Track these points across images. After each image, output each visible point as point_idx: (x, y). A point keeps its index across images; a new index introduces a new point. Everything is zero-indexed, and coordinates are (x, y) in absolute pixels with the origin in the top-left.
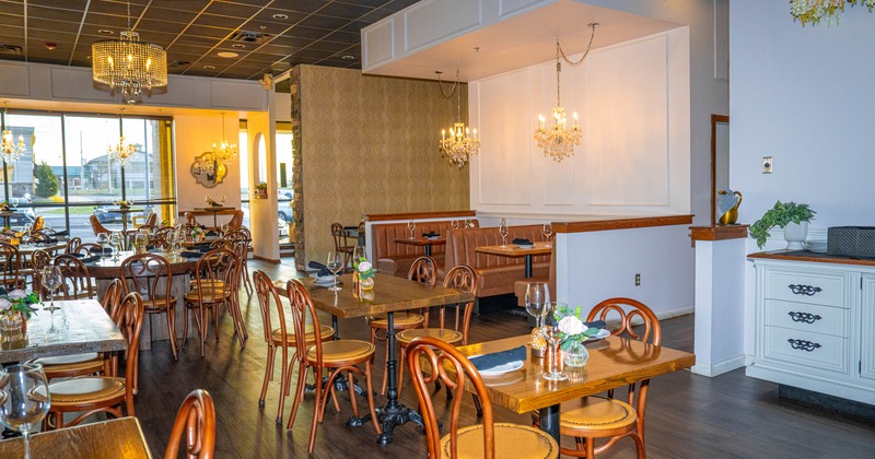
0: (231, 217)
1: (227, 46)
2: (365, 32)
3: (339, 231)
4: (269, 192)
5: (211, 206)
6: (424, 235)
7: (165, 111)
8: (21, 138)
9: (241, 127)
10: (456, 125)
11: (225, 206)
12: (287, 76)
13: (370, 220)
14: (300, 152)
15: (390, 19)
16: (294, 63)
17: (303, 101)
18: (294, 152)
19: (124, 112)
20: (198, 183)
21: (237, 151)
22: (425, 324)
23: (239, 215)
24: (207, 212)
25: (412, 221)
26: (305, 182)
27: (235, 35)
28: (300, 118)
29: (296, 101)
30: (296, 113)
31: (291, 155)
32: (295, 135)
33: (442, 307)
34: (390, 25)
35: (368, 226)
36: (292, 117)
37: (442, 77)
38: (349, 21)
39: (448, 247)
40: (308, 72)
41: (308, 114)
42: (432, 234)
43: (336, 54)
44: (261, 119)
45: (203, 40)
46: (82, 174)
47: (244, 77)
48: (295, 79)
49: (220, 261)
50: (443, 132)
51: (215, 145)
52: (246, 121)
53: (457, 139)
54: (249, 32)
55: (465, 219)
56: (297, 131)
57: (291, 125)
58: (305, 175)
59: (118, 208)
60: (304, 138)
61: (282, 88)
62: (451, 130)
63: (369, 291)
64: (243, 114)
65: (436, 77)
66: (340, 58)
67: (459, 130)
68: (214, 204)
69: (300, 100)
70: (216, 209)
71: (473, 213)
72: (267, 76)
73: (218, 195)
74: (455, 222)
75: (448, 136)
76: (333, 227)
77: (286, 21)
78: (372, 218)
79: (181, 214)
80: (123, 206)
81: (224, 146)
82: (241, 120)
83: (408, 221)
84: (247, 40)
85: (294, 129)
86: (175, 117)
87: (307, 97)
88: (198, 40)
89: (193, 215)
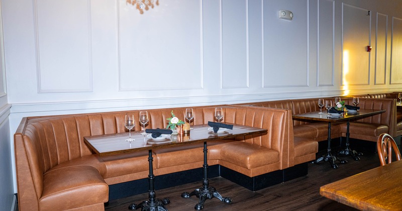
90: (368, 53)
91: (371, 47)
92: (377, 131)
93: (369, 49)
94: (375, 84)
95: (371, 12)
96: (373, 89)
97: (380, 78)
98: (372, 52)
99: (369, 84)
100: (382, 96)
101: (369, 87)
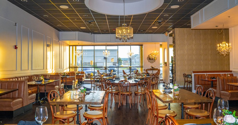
0: (157, 71)
1: (154, 25)
2: (192, 17)
3: (185, 76)
4: (167, 64)
5: (151, 68)
6: (211, 78)
7: (141, 43)
8: (109, 52)
9: (160, 47)
10: (223, 42)
11: (155, 68)
12: (172, 32)
13: (193, 73)
14: (175, 53)
15: (199, 12)
16: (173, 28)
17: (176, 39)
18: (173, 53)
19: (131, 44)
20: (149, 62)
21: (159, 53)
22: (199, 108)
23: (159, 71)
24: (151, 70)
25: (207, 73)
26: (176, 61)
27: (155, 22)
28: (175, 43)
29: (174, 39)
30: (174, 42)
31: (173, 54)
32: (174, 48)
33: (204, 103)
34: (199, 13)
35: (193, 74)
36: (173, 43)
37: (218, 28)
38: (186, 14)
39: (218, 82)
40: (177, 30)
41: (177, 42)
42: (214, 78)
43: (185, 24)
44: (165, 44)
45: (147, 24)
46: (128, 60)
47: (160, 33)
48: (174, 32)
49: (143, 83)
50: (218, 45)
51: (153, 52)
52: (162, 45)
53: (223, 47)
54: (159, 21)
55: (227, 73)
56: (174, 47)
57: (173, 46)
58: (176, 59)
59: (129, 68)
60: (176, 49)
61: (171, 35)
62: (221, 44)
63: (177, 95)
64: (161, 43)
65: (216, 28)
66: (186, 25)
67: (224, 44)
68: (152, 67)
69: (175, 38)
70: (153, 69)
71: (231, 71)
72: (166, 32)
73: (154, 65)
74: (222, 74)
75: (220, 46)
76: (183, 74)
77: (168, 16)
78: (194, 72)
79: (144, 70)
80: (130, 68)
81: (155, 52)
82: (160, 45)
83: (205, 74)
84: (159, 23)
85: (174, 46)
86: (143, 45)
87: (177, 37)
88: (146, 24)
89: (147, 70)
90: (16, 50)
91: (17, 46)
92: (13, 103)
93: (16, 47)
94: (21, 70)
95: (17, 24)
96: (19, 73)
97: (25, 66)
98: (19, 49)
99: (16, 70)
100: (26, 78)
101: (16, 72)
